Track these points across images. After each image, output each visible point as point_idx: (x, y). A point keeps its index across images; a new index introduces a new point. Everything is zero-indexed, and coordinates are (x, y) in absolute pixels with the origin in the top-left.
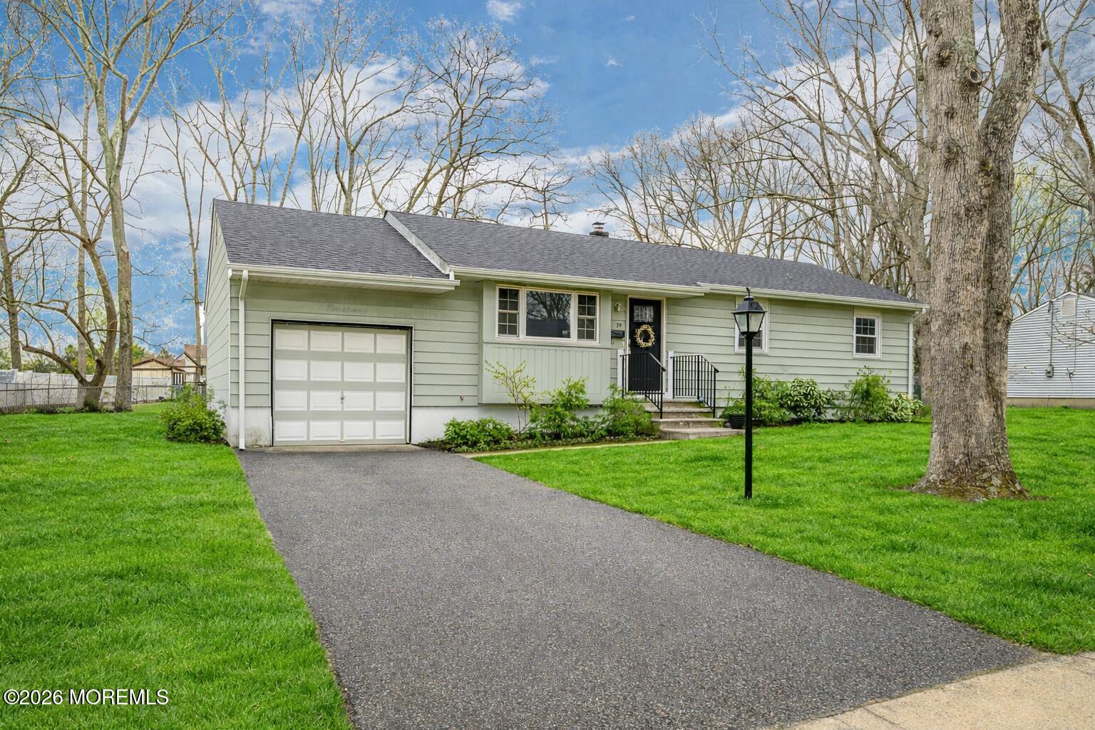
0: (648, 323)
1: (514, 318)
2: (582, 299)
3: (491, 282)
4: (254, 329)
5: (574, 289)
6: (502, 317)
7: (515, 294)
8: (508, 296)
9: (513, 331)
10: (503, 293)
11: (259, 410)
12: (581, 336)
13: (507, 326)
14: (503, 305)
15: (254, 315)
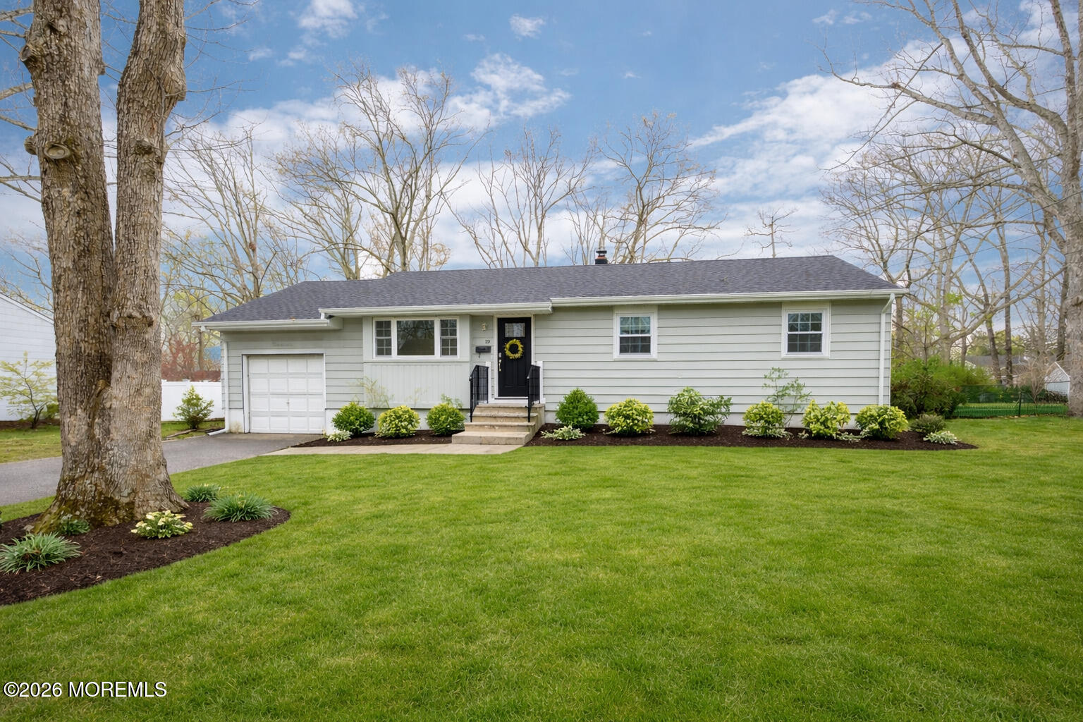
0: (517, 338)
1: (389, 342)
2: (444, 323)
3: (370, 318)
4: (233, 360)
5: (436, 316)
6: (379, 343)
7: (388, 324)
8: (383, 327)
9: (389, 352)
10: (379, 324)
11: (237, 411)
12: (444, 352)
13: (383, 349)
14: (379, 333)
15: (233, 353)
